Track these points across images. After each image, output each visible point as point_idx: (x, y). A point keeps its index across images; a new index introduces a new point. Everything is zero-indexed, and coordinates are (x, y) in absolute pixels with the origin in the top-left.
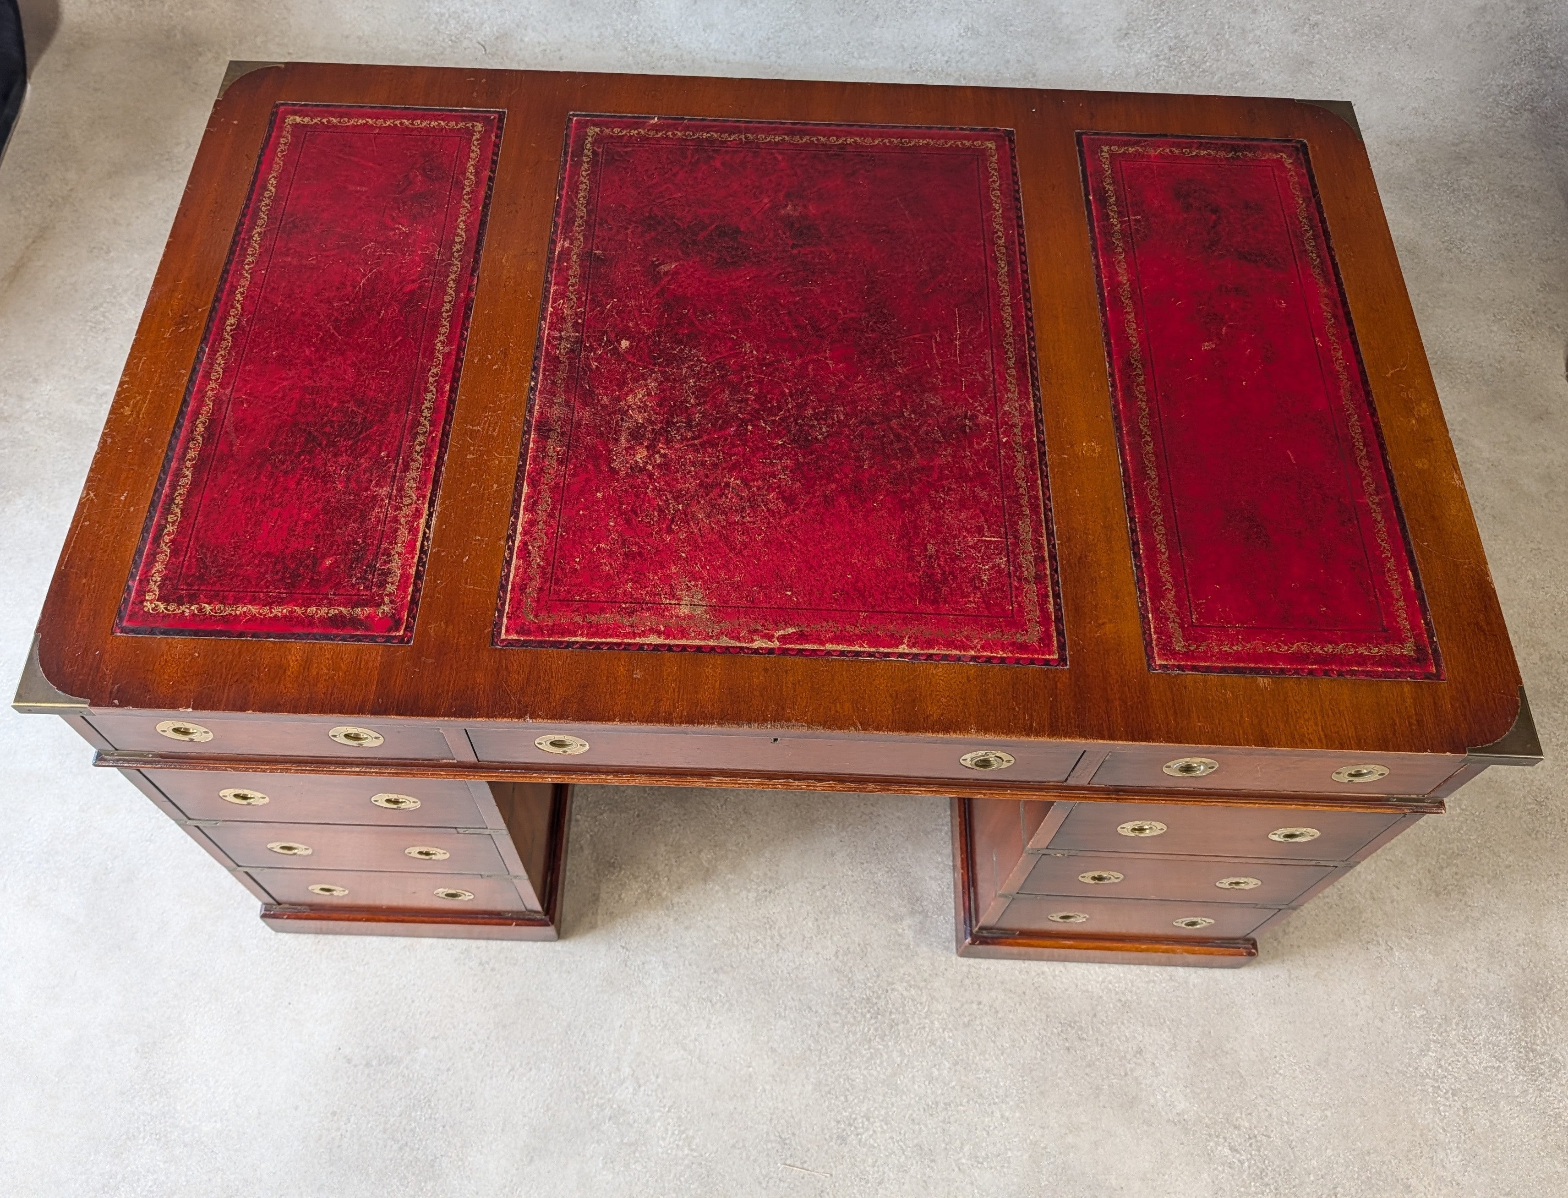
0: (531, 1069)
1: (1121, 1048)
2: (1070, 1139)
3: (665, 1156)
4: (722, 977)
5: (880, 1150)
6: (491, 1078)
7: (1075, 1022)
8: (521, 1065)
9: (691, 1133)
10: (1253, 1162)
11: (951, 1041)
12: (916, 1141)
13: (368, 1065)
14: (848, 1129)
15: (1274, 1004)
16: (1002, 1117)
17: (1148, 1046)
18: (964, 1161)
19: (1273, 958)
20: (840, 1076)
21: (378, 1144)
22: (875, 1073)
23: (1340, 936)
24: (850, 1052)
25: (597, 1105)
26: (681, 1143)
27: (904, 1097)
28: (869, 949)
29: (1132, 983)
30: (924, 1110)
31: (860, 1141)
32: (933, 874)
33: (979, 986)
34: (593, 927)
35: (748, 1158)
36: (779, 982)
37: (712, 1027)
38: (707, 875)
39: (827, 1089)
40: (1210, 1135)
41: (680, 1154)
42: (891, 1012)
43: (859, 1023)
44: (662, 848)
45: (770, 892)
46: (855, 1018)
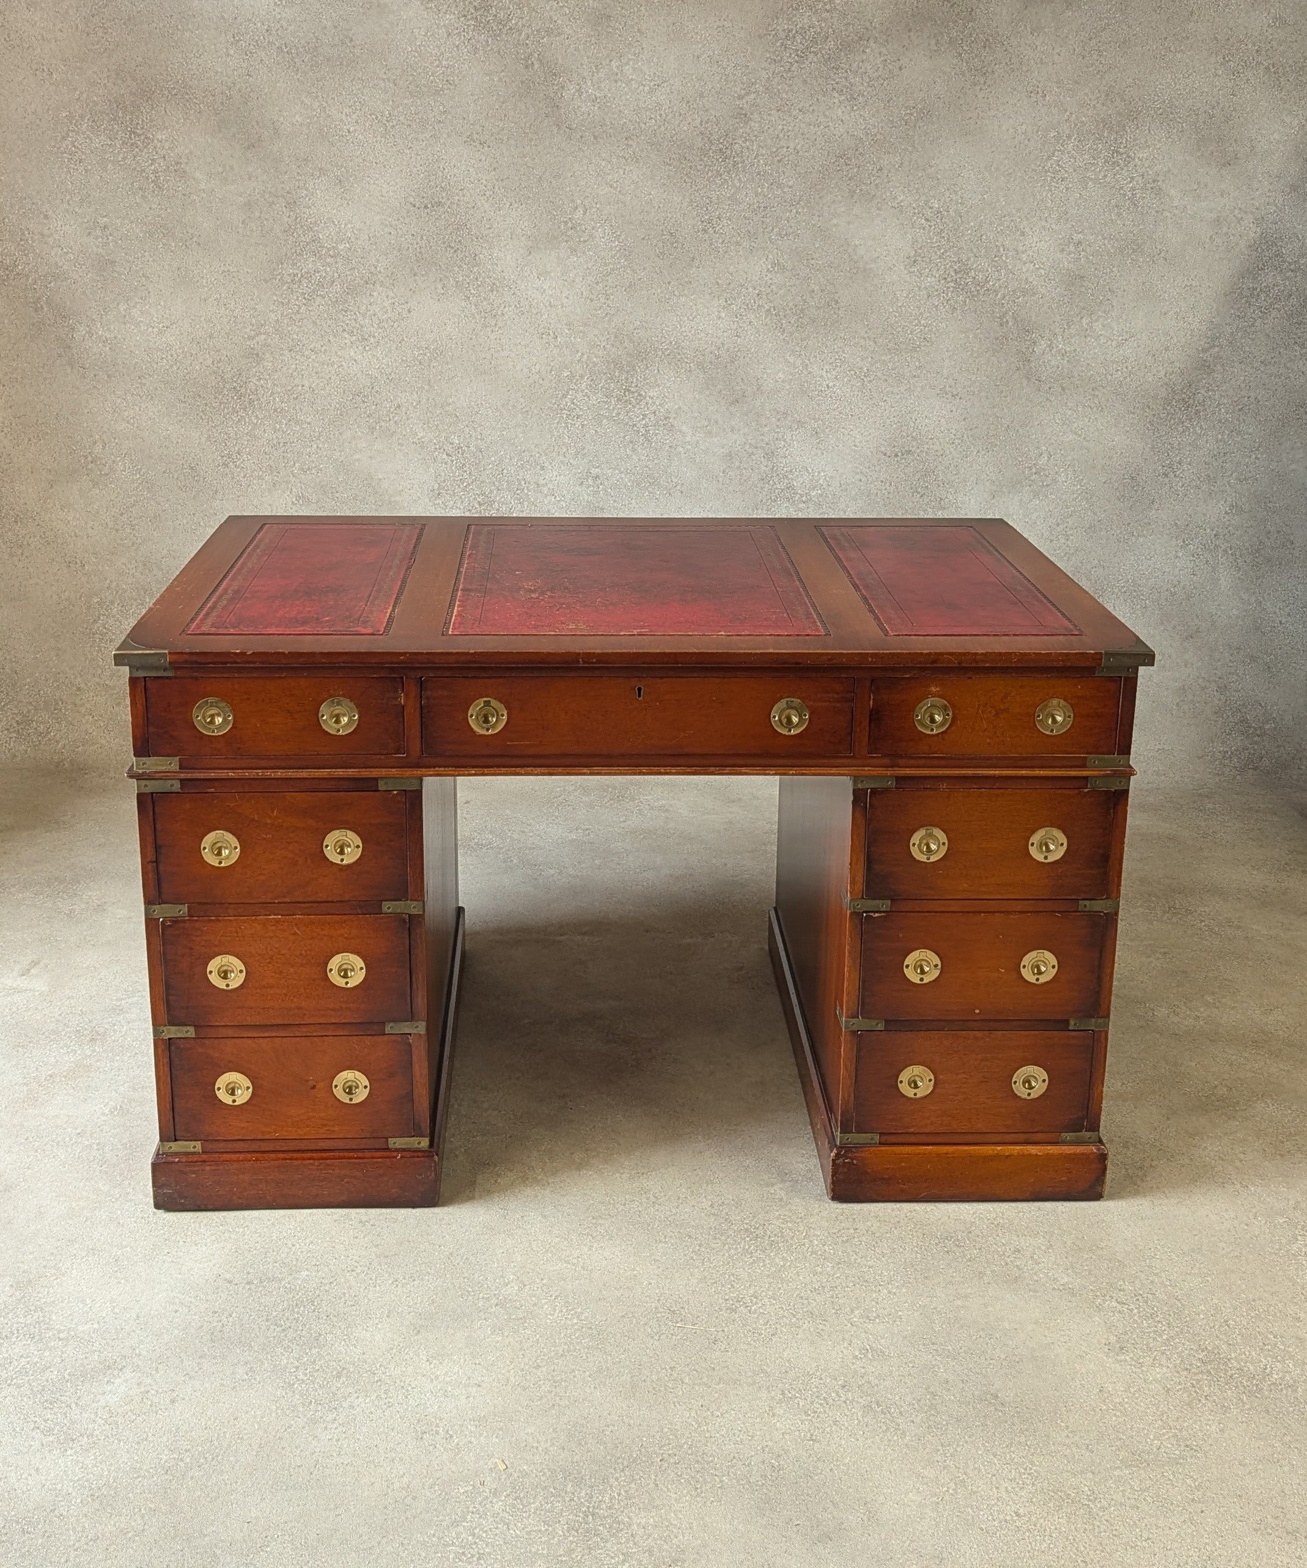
0: (414, 1281)
1: (1000, 1250)
2: (959, 1302)
3: (554, 1324)
4: (601, 1221)
5: (771, 1315)
6: (375, 1287)
7: (952, 1237)
8: (404, 1279)
9: (579, 1311)
10: (1142, 1310)
11: (832, 1251)
12: (805, 1310)
13: (249, 1283)
14: (737, 1304)
15: (1142, 1220)
16: (889, 1292)
17: (1025, 1248)
18: (856, 1319)
19: (1134, 1195)
20: (725, 1274)
21: (260, 1328)
22: (760, 1271)
23: (1196, 1181)
24: (733, 1260)
25: (483, 1298)
26: (569, 1317)
27: (791, 1284)
28: (744, 1202)
30: (812, 1291)
31: (750, 1311)
32: (799, 1160)
33: (854, 1219)
35: (639, 1323)
37: (594, 1249)
38: (580, 1166)
39: (713, 1281)
40: (1097, 1296)
41: (570, 1323)
42: (770, 1237)
43: (739, 1243)
44: (535, 1154)
45: (643, 1174)
46: (735, 1241)
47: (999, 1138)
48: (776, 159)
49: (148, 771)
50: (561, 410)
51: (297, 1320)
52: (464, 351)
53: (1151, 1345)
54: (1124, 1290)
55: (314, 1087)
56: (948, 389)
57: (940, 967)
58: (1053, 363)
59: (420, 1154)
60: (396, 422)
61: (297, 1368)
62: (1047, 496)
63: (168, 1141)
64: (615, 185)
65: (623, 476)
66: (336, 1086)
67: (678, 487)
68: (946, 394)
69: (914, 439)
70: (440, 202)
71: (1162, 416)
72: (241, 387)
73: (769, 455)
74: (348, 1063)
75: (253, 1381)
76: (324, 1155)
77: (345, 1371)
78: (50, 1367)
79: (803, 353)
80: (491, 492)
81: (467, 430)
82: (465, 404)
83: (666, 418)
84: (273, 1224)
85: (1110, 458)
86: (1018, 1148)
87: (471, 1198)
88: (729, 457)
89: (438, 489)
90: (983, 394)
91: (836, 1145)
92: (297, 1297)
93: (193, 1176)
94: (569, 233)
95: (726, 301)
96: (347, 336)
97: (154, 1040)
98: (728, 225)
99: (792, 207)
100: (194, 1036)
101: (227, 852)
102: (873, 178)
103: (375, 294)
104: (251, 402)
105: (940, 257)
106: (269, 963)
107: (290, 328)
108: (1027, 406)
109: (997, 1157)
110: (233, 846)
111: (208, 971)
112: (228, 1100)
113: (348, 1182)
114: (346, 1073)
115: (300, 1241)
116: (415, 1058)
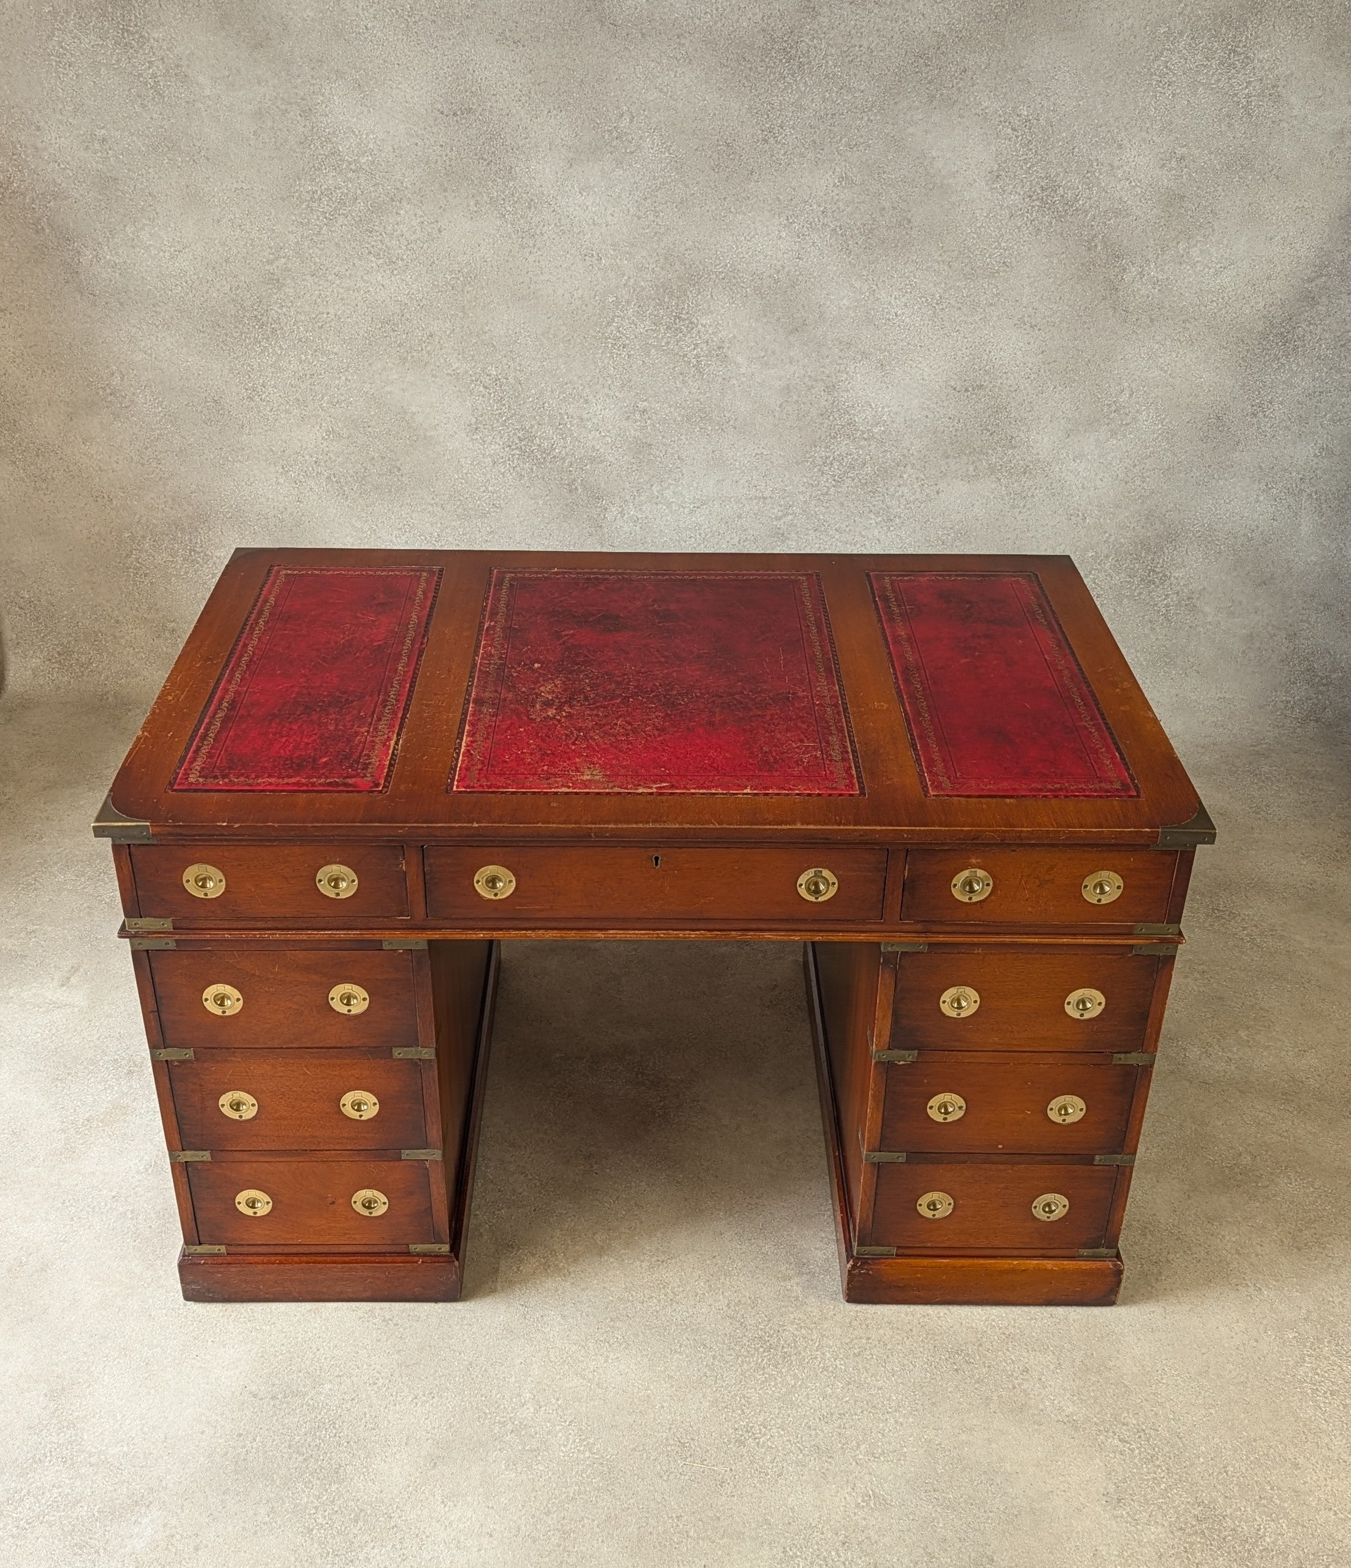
0: (433, 1398)
1: (1008, 1368)
2: (964, 1437)
4: (618, 1324)
5: (778, 1450)
6: (395, 1405)
7: (962, 1351)
8: (424, 1395)
9: (592, 1441)
10: (1143, 1450)
11: (843, 1367)
12: (813, 1443)
13: (273, 1398)
14: (746, 1435)
15: (1152, 1332)
16: (896, 1422)
17: (1033, 1366)
18: (860, 1457)
19: (1147, 1299)
20: (736, 1395)
21: (283, 1457)
22: (770, 1392)
23: (1210, 1281)
24: (745, 1377)
25: (499, 1422)
26: (582, 1449)
27: (799, 1410)
28: (760, 1301)
29: (1015, 1320)
30: (820, 1419)
31: (758, 1444)
32: (818, 1246)
33: (867, 1326)
35: (648, 1458)
36: (674, 1327)
37: (610, 1361)
38: (601, 1251)
39: (724, 1405)
40: (1100, 1431)
41: (582, 1456)
42: (783, 1347)
43: (753, 1355)
44: (558, 1233)
45: (663, 1262)
46: (748, 1352)
47: (1015, 1253)
48: (846, 60)
49: (141, 931)
50: (606, 338)
51: (318, 1446)
52: (500, 274)
53: (1149, 1497)
54: (1127, 1424)
55: (333, 1203)
56: (1026, 319)
57: (964, 1108)
58: (1142, 292)
59: (441, 1260)
60: (428, 352)
61: (316, 1508)
62: (1125, 436)
63: (193, 1244)
64: (665, 90)
65: (672, 409)
66: (355, 1202)
67: (731, 423)
68: (1025, 324)
69: (987, 372)
70: (471, 109)
71: (1257, 351)
72: (262, 315)
73: (830, 389)
74: (366, 1184)
75: (274, 1524)
76: (346, 1259)
77: (362, 1514)
78: (80, 1501)
79: (870, 277)
80: (532, 426)
81: (505, 361)
82: (502, 332)
83: (719, 348)
84: (299, 1321)
85: (1196, 396)
86: (1034, 1262)
87: (493, 1291)
88: (787, 390)
89: (476, 423)
90: (1065, 325)
91: (852, 1256)
92: (319, 1417)
93: (220, 1274)
94: (614, 143)
95: (788, 220)
96: (373, 259)
98: (792, 134)
99: (864, 114)
100: (210, 1159)
101: (230, 1003)
102: (955, 81)
103: (402, 212)
104: (273, 331)
105: (1026, 173)
106: (281, 1098)
107: (311, 251)
108: (1112, 339)
109: (1014, 1271)
110: (236, 998)
111: (220, 1104)
112: (249, 1212)
113: (371, 1282)
114: (364, 1191)
115: (325, 1344)
116: (432, 1180)
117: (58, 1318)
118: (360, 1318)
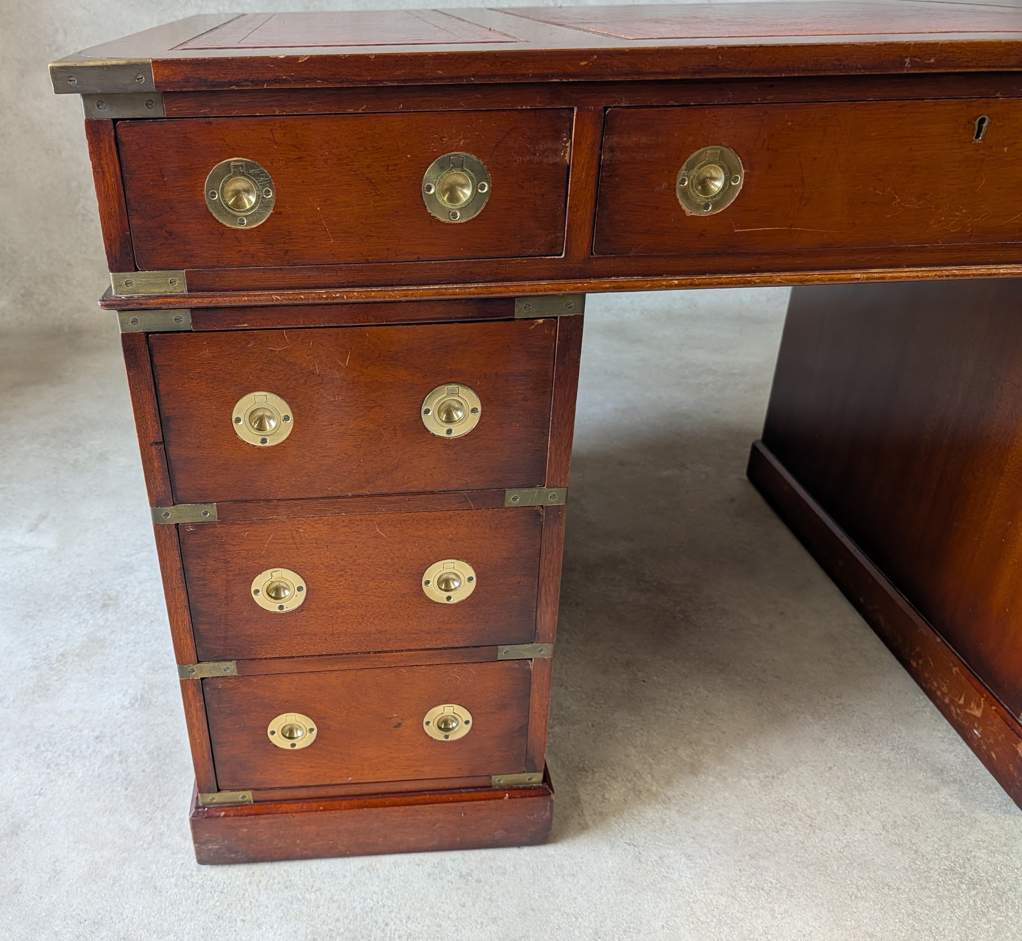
34: (584, 828)
49: (136, 296)
55: (399, 726)
59: (532, 792)
63: (209, 792)
66: (428, 723)
74: (445, 697)
76: (413, 800)
84: (351, 883)
93: (245, 830)
97: (182, 682)
100: (235, 673)
101: (273, 423)
106: (341, 576)
110: (283, 415)
111: (252, 590)
112: (285, 744)
113: (441, 827)
114: (441, 707)
115: (393, 915)
116: (534, 686)
117: (34, 899)
118: (429, 875)
